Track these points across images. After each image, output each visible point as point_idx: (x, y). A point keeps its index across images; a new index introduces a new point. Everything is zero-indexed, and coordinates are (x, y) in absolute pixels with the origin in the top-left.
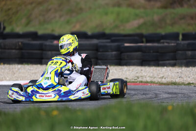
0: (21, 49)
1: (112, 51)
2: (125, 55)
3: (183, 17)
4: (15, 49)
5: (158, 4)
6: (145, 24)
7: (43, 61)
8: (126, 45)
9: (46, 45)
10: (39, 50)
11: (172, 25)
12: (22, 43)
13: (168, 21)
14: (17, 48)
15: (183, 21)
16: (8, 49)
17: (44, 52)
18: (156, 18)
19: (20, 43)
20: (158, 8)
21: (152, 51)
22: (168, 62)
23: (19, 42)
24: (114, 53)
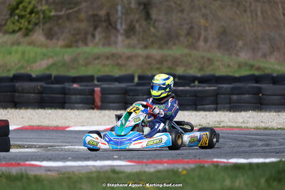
0: (41, 93)
3: (97, 57)
4: (34, 93)
5: (61, 43)
7: (66, 105)
9: (69, 89)
10: (62, 94)
11: (86, 65)
12: (41, 86)
13: (81, 62)
15: (97, 61)
16: (26, 93)
17: (67, 96)
18: (67, 58)
19: (39, 87)
20: (62, 47)
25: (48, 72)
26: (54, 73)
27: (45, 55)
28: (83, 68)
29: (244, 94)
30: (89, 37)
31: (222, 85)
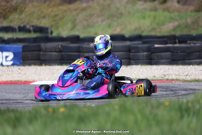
1: (144, 52)
2: (155, 55)
6: (179, 26)
8: (156, 46)
14: (58, 50)
21: (179, 52)
22: (194, 61)
23: (58, 45)
24: (145, 53)
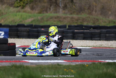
0: (28, 32)
2: (76, 35)
8: (76, 31)
11: (47, 21)
12: (29, 29)
13: (45, 19)
14: (27, 31)
17: (39, 33)
18: (39, 18)
20: (37, 13)
21: (89, 34)
25: (31, 24)
26: (34, 24)
27: (30, 16)
28: (46, 22)
29: (111, 34)
30: (48, 9)
31: (102, 30)
